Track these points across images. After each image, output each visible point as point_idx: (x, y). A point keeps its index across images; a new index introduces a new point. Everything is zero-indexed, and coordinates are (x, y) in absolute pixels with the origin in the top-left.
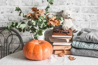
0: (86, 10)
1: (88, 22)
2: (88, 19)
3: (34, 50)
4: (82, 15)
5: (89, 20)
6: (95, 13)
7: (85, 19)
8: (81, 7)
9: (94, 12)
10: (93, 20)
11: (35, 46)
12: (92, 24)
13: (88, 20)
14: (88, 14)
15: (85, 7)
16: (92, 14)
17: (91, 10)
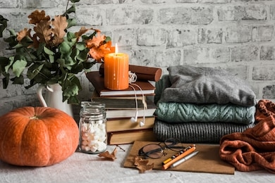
0: (170, 15)
1: (175, 49)
2: (175, 41)
3: (25, 137)
4: (160, 31)
5: (179, 45)
6: (191, 24)
7: (167, 42)
8: (156, 8)
9: (190, 21)
10: (188, 43)
11: (28, 125)
12: (187, 53)
13: (175, 45)
14: (175, 26)
15: (166, 9)
16: (185, 27)
17: (182, 16)
